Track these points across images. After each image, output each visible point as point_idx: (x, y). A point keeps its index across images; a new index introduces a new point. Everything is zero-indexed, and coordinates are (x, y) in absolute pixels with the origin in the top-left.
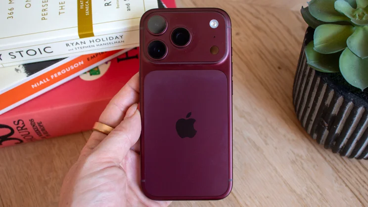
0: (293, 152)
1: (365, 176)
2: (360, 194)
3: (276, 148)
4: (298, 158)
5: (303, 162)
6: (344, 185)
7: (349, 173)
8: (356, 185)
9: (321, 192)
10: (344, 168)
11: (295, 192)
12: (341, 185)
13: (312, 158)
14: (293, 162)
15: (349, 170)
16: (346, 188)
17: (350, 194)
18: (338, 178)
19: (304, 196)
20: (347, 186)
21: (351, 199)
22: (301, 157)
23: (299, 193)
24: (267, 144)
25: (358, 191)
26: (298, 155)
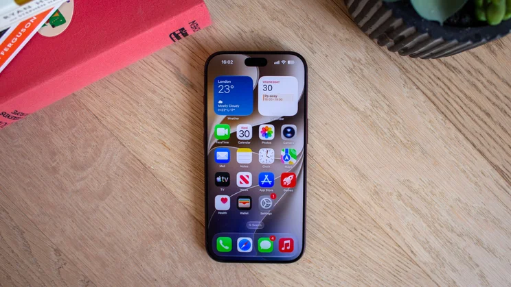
0: (348, 56)
1: (439, 70)
2: (435, 95)
3: (327, 56)
4: (356, 64)
5: (361, 67)
6: (414, 88)
7: (420, 71)
8: (429, 85)
9: (388, 103)
10: (414, 65)
11: (357, 109)
12: (411, 88)
13: (374, 60)
14: (350, 71)
15: (419, 67)
16: (418, 92)
17: (422, 98)
18: (407, 80)
19: (369, 113)
20: (418, 88)
21: (424, 105)
22: (359, 61)
23: (362, 110)
24: (314, 52)
25: (432, 91)
26: (355, 60)
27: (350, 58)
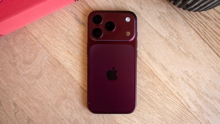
0: (158, 11)
1: (201, 19)
2: (199, 30)
3: (148, 11)
4: (162, 15)
5: (165, 16)
6: (190, 27)
7: (192, 19)
8: (196, 26)
9: (177, 34)
10: (189, 16)
11: (162, 36)
12: (188, 27)
13: (170, 13)
14: (159, 18)
15: (192, 17)
16: (191, 29)
17: (193, 32)
18: (186, 23)
19: (168, 38)
20: (191, 27)
21: (194, 35)
22: (164, 13)
23: (165, 37)
24: (142, 9)
25: (198, 29)
26: (162, 13)
27: (159, 12)
